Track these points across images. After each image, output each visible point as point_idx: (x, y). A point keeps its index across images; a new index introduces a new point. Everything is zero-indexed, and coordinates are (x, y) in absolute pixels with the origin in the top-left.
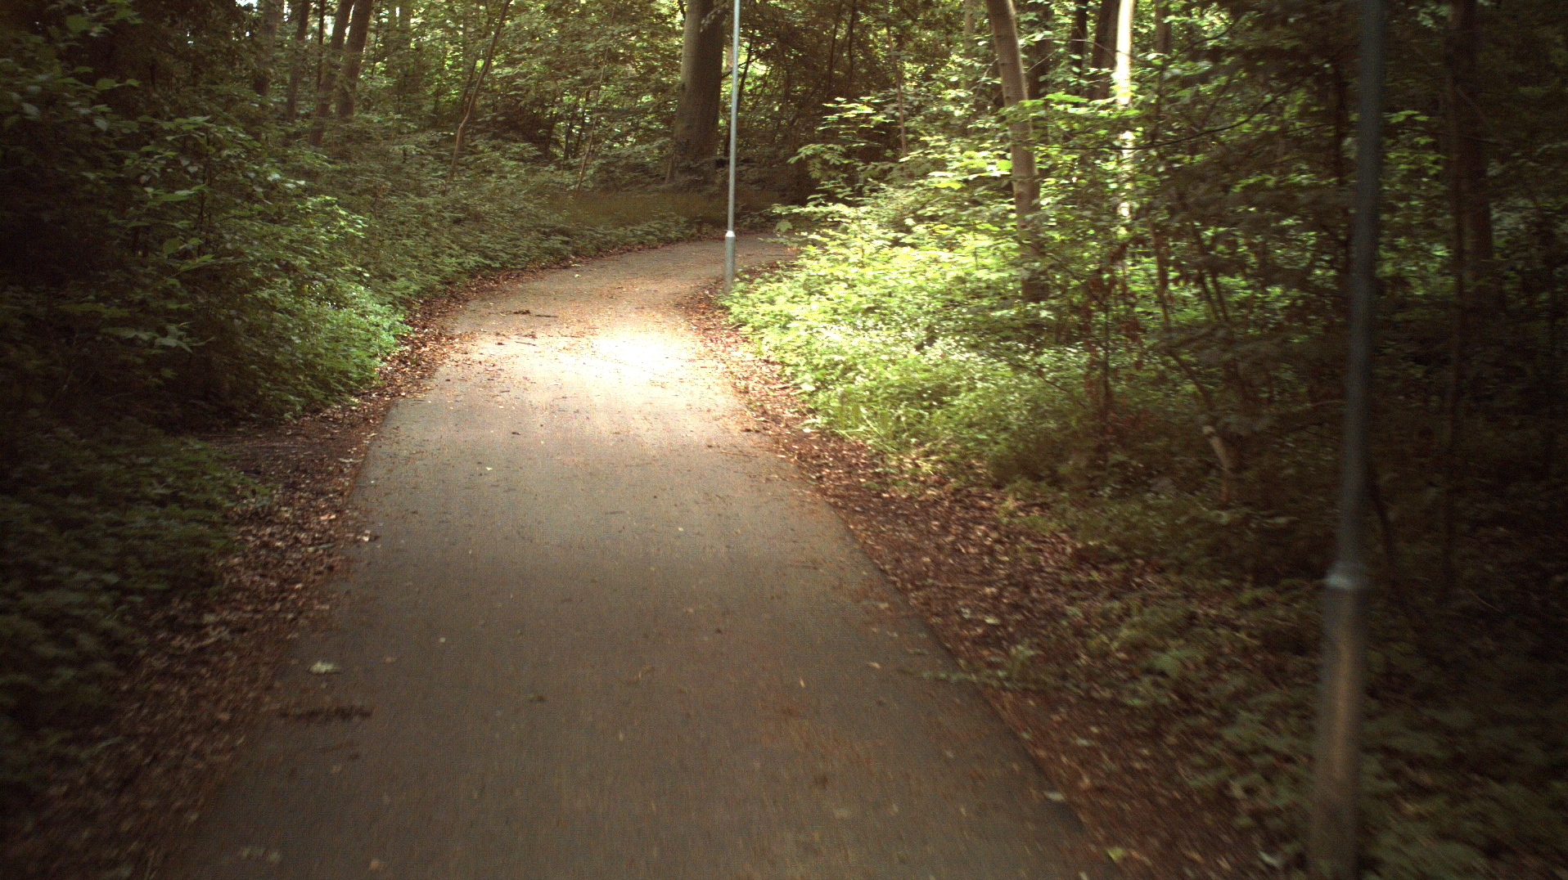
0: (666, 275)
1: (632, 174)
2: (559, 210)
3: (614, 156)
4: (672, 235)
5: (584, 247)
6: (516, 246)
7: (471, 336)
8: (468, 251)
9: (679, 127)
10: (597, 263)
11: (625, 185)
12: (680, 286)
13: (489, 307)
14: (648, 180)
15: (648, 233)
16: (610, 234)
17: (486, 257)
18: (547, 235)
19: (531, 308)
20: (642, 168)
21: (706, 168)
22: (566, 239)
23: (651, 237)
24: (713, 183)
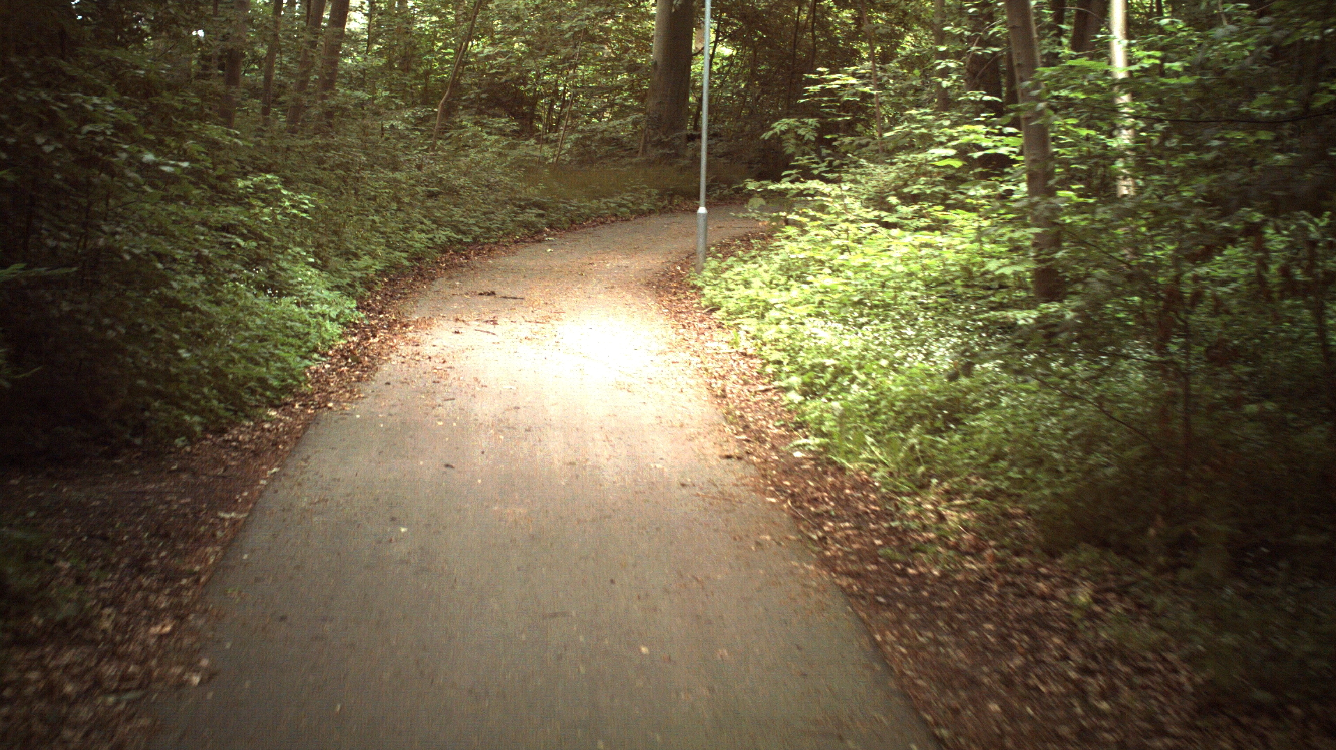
0: (637, 250)
1: (607, 148)
2: (534, 183)
3: (592, 131)
4: (644, 207)
5: (559, 219)
6: (490, 220)
7: (427, 323)
8: (440, 225)
9: (651, 103)
10: (569, 236)
11: (601, 158)
12: (651, 261)
13: (454, 287)
14: (623, 153)
15: (620, 206)
16: (583, 207)
17: (459, 231)
18: (522, 208)
19: (497, 289)
20: (617, 142)
21: (677, 142)
22: (541, 212)
23: (623, 209)
24: (684, 157)
